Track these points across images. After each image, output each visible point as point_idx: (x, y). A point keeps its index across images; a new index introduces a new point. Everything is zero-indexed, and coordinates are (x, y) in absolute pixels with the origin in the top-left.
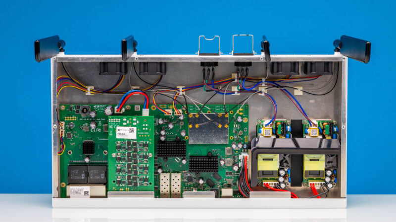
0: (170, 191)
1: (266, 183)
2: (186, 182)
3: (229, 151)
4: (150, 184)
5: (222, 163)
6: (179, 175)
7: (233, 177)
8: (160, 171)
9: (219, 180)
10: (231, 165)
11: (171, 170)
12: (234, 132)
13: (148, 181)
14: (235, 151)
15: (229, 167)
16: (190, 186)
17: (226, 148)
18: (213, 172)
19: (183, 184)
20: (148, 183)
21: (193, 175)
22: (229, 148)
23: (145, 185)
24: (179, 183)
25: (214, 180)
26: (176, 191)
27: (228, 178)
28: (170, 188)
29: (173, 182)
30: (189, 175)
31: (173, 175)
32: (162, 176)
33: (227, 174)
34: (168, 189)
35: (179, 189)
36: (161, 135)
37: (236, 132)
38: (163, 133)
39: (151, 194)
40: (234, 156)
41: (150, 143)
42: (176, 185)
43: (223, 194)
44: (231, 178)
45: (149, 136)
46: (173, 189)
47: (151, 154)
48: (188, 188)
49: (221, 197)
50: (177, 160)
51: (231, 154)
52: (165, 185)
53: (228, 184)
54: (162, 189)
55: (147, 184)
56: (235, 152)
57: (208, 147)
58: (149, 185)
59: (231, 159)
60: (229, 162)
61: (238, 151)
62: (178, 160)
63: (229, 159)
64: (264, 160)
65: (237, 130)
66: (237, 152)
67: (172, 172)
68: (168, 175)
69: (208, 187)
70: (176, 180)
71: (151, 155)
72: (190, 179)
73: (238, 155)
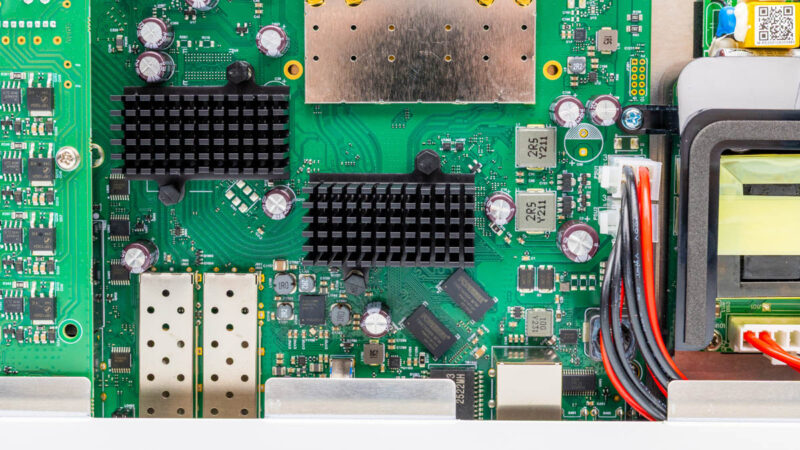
0: (198, 378)
1: (755, 327)
2: (291, 326)
3: (536, 146)
4: (71, 330)
5: (500, 210)
6: (247, 286)
7: (558, 299)
8: (135, 258)
9: (477, 315)
10: (548, 226)
11: (208, 257)
12: (568, 34)
13: (54, 315)
14: (574, 146)
15: (535, 241)
16: (315, 348)
17: (520, 130)
18: (449, 265)
19: (271, 335)
20: (60, 327)
21: (332, 283)
22: (537, 129)
23: (40, 338)
24: (248, 327)
25: (451, 314)
26: (230, 378)
27: (533, 302)
28: (198, 362)
29: (213, 327)
30: (306, 285)
31: (215, 285)
32: (150, 289)
33: (525, 279)
34: (183, 363)
35: (247, 363)
36: (141, 49)
37: (581, 37)
38: (152, 33)
39: (71, 395)
40: (566, 179)
41: (69, 85)
42: (230, 344)
43: (505, 398)
44: (547, 303)
45: (57, 41)
46: (213, 363)
47: (71, 151)
48: (301, 362)
49: (490, 414)
50: (238, 193)
51: (550, 162)
52: (166, 344)
53: (531, 340)
54: (148, 362)
55: (51, 336)
56: (574, 153)
57: (413, 124)
58: (62, 338)
59: (551, 194)
60: (535, 211)
61: (592, 146)
62: (246, 200)
63: (536, 193)
64: (748, 190)
65: (585, 24)
66: (583, 152)
67: (211, 270)
68: (181, 285)
69: (415, 356)
70: (230, 310)
71: (70, 159)
72: (313, 310)
73: (590, 167)
